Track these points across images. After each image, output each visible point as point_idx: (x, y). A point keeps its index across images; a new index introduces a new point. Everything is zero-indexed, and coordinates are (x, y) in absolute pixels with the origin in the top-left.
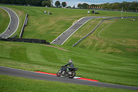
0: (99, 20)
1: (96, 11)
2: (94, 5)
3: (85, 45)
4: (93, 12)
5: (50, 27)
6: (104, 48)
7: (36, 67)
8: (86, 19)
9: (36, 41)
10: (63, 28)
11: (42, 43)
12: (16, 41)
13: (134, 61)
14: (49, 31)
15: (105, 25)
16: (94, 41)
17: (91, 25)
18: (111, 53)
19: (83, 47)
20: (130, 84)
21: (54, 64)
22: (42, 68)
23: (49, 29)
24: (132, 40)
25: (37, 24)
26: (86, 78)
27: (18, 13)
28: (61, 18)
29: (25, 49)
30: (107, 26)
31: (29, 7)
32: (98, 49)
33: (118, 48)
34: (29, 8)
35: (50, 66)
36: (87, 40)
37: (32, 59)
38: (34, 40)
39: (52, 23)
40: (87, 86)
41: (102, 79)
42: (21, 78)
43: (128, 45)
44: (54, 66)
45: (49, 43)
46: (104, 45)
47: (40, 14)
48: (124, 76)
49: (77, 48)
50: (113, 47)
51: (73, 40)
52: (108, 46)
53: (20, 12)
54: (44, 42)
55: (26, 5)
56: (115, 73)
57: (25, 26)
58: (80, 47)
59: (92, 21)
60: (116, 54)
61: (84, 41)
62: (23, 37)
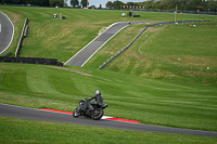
0: (141, 26)
1: (135, 13)
2: (131, 4)
3: (119, 66)
4: (130, 14)
5: (63, 39)
6: (149, 71)
7: (42, 102)
8: (119, 26)
9: (42, 61)
10: (84, 40)
11: (52, 64)
12: (9, 61)
13: (196, 90)
14: (63, 45)
15: (150, 34)
16: (133, 60)
17: (128, 35)
18: (160, 78)
19: (116, 69)
20: (189, 125)
21: (70, 97)
22: (51, 103)
23: (62, 42)
24: (191, 58)
25: (43, 34)
26: (121, 118)
27: (12, 18)
28: (80, 24)
29: (24, 74)
30: (153, 36)
31: (29, 7)
32: (139, 72)
33: (170, 70)
34: (29, 10)
35: (64, 100)
36: (121, 57)
37: (36, 89)
38: (38, 59)
39: (66, 32)
40: (122, 131)
41: (146, 119)
42: (18, 120)
43: (186, 65)
44: (71, 101)
45: (61, 65)
46: (148, 65)
47: (47, 18)
48: (181, 114)
49: (106, 71)
50: (163, 69)
51: (100, 58)
52: (154, 68)
53: (16, 16)
54: (54, 62)
55: (25, 4)
56: (165, 109)
57: (24, 37)
58: (112, 69)
59: (129, 29)
60: (167, 79)
61: (117, 60)
62: (21, 56)
